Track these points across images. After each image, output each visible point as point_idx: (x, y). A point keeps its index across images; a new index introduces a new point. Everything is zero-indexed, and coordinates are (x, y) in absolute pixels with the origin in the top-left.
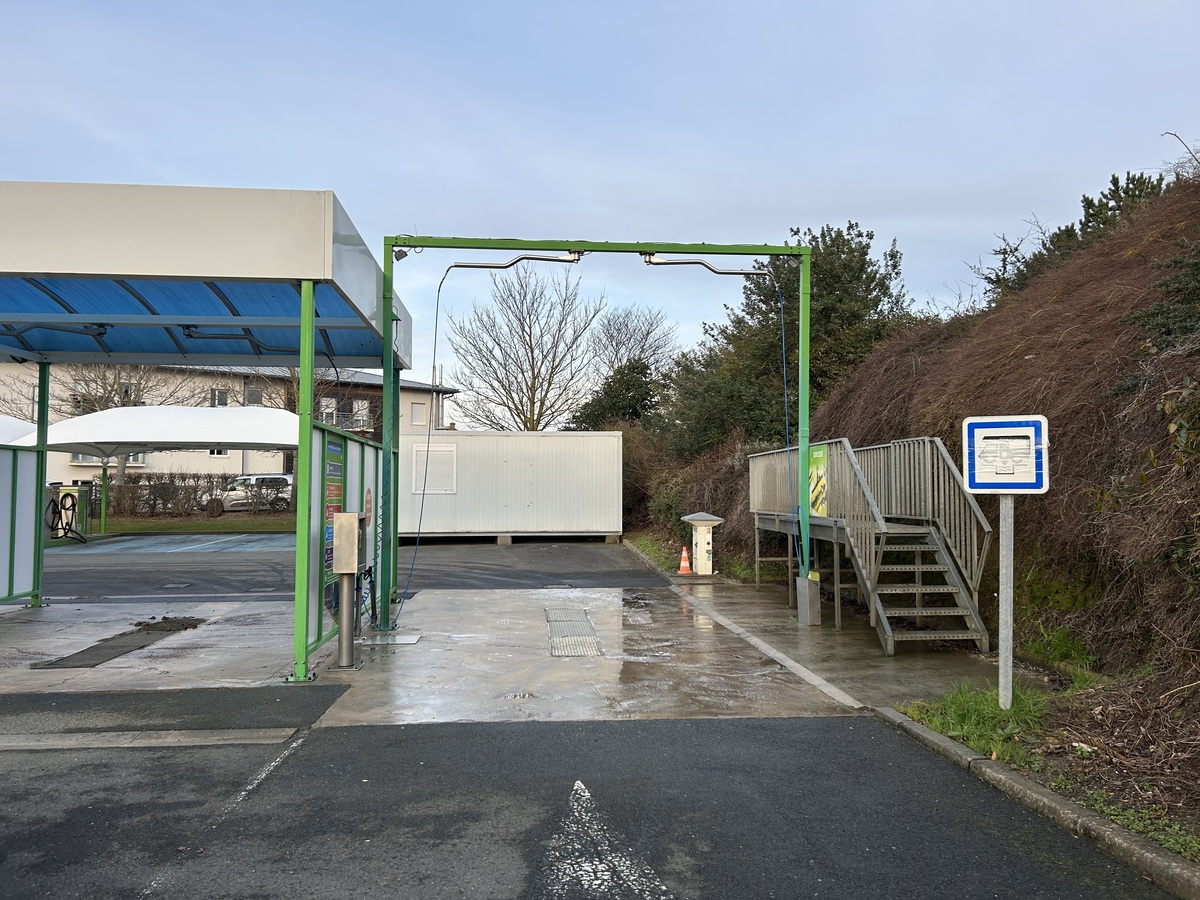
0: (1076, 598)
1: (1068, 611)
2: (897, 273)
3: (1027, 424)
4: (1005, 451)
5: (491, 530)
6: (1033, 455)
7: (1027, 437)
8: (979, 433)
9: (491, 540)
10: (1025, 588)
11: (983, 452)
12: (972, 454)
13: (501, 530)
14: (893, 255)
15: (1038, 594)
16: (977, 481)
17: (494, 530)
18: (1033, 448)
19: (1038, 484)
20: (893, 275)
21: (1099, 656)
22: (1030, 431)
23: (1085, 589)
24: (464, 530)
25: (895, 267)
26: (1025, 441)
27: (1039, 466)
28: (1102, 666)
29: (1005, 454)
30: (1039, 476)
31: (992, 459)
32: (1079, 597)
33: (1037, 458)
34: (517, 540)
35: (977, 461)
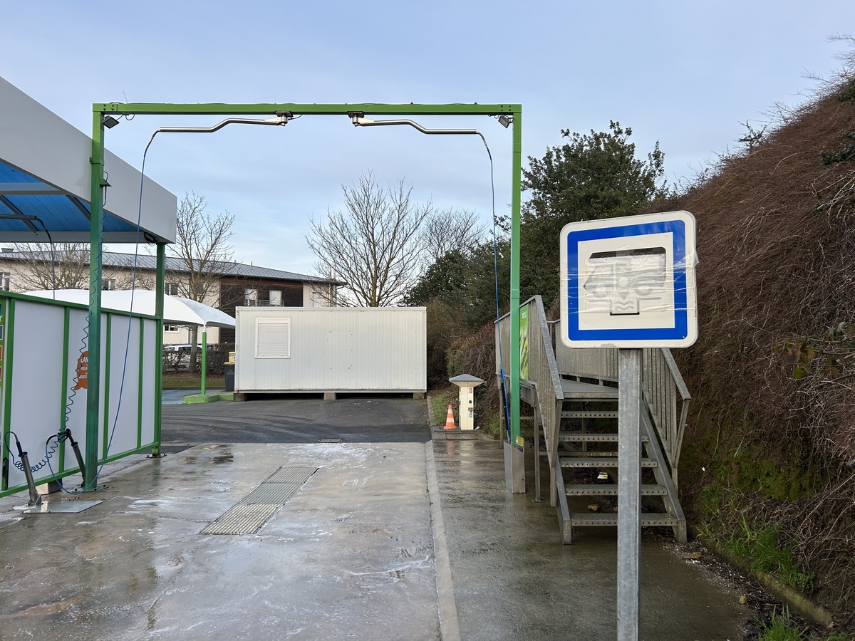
0: (789, 487)
1: (778, 502)
2: (660, 171)
3: (661, 228)
4: (625, 275)
5: (318, 388)
6: (670, 281)
7: (661, 251)
8: (585, 248)
9: (318, 396)
10: (733, 465)
11: (590, 280)
12: (573, 284)
13: (327, 388)
14: (657, 155)
15: (746, 474)
16: (582, 326)
17: (321, 388)
18: (670, 266)
19: (680, 332)
20: (657, 172)
21: (813, 575)
22: (665, 240)
23: (800, 475)
24: (297, 388)
25: (658, 165)
26: (656, 258)
27: (680, 299)
28: (817, 591)
29: (624, 280)
30: (681, 317)
31: (604, 289)
32: (793, 484)
33: (676, 286)
34: (341, 396)
35: (583, 295)
